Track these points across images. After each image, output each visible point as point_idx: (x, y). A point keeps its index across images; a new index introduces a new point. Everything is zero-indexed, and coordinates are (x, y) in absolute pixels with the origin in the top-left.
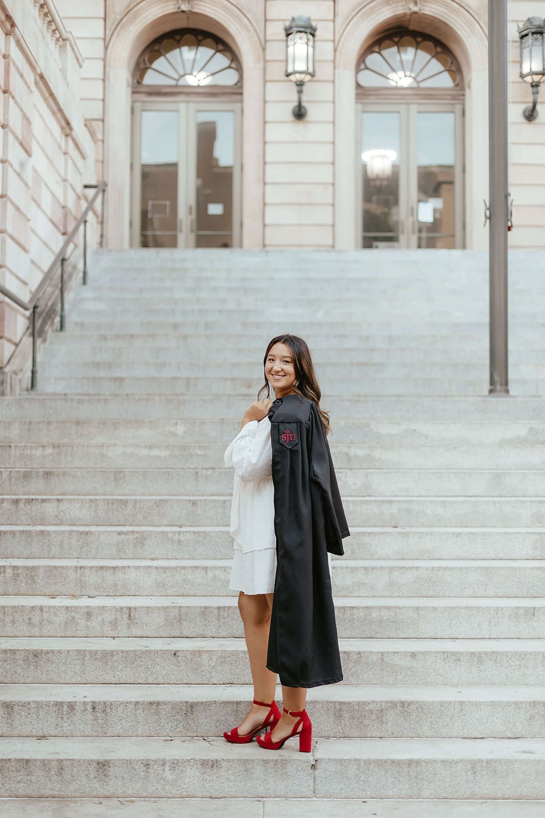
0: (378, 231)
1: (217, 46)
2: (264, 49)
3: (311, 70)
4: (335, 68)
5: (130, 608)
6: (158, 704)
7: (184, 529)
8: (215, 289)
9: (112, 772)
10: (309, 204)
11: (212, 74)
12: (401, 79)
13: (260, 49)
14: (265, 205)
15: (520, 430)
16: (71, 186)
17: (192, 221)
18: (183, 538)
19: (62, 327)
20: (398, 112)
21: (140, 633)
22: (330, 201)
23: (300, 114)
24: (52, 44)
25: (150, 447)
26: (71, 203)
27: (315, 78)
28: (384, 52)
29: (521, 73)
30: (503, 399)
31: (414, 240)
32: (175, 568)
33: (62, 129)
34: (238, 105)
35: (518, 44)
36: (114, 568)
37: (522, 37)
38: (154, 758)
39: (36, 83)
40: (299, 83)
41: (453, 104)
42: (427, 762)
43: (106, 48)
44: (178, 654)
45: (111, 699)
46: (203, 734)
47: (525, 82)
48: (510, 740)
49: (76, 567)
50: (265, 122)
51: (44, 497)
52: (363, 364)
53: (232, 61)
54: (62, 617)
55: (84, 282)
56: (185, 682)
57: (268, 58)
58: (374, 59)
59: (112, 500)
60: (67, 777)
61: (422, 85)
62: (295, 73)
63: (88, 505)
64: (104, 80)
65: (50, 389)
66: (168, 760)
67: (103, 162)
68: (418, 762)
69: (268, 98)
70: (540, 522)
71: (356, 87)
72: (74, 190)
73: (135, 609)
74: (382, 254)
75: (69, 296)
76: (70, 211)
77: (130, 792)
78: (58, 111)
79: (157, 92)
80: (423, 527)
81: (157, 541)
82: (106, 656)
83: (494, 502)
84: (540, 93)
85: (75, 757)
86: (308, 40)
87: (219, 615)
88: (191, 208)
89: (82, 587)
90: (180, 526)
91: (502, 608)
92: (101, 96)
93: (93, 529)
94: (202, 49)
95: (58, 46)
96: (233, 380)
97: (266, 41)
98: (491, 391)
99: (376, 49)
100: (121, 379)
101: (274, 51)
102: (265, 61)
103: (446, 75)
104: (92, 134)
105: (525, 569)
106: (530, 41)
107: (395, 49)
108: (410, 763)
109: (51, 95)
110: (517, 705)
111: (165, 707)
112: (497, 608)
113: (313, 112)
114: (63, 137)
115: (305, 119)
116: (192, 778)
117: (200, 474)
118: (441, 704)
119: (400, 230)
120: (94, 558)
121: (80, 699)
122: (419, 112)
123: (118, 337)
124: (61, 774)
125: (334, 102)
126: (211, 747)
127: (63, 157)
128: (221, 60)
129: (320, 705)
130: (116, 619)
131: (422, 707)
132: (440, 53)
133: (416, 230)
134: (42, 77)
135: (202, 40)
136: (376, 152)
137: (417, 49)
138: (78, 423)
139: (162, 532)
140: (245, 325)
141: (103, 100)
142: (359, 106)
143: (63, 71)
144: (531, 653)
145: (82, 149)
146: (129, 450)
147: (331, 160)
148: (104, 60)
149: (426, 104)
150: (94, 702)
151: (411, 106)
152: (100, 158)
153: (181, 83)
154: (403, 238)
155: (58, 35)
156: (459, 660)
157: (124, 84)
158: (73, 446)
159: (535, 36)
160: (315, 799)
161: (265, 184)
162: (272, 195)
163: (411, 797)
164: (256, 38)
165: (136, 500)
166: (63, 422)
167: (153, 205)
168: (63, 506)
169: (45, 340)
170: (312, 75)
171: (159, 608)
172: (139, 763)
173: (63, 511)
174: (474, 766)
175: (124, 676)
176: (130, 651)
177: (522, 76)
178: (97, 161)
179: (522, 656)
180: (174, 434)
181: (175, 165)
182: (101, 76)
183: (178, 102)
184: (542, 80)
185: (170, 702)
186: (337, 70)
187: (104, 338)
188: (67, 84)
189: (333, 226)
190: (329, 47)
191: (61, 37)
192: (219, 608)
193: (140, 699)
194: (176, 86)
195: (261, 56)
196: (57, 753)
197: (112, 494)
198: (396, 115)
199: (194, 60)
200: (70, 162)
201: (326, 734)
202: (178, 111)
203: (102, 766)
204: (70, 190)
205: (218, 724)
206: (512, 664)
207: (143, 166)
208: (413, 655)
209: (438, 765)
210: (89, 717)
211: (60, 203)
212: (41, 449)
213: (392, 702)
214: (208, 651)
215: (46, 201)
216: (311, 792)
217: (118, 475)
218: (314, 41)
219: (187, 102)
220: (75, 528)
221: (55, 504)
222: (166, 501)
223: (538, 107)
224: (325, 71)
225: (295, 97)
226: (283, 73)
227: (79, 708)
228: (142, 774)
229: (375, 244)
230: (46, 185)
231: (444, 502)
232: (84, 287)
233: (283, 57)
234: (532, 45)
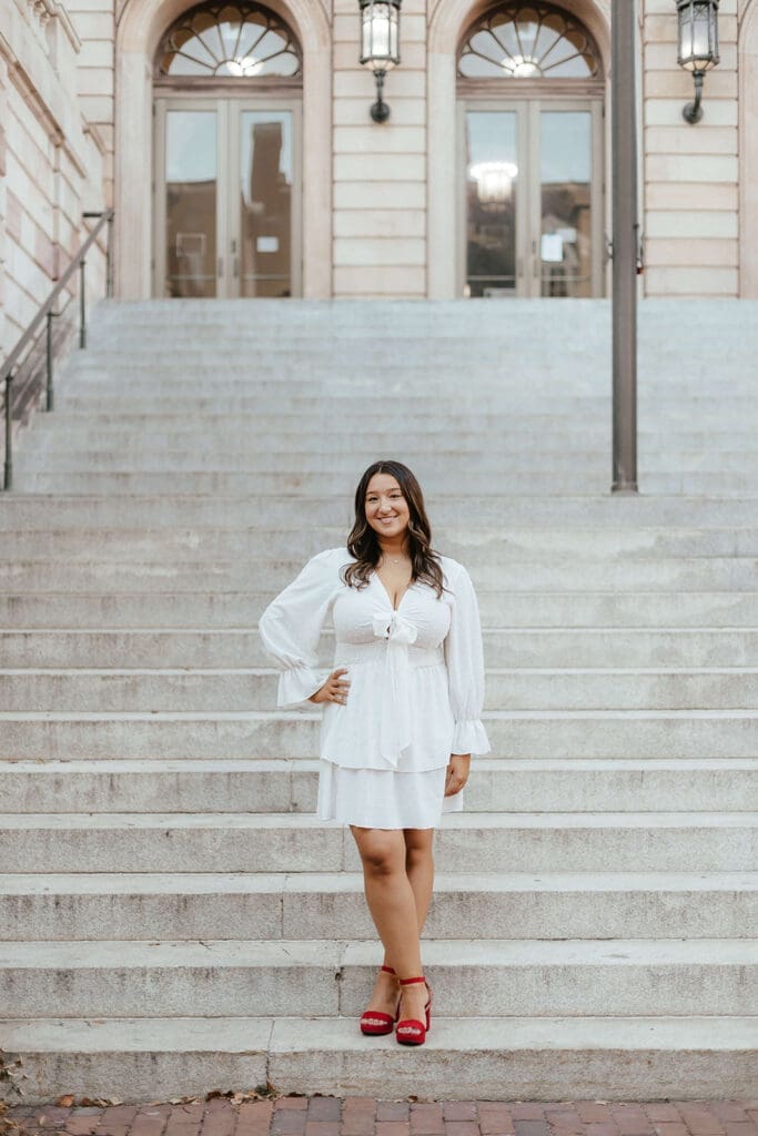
0: (490, 273)
1: (268, 21)
2: (331, 26)
3: (394, 55)
4: (427, 51)
5: (112, 775)
6: (141, 897)
7: (192, 672)
8: (259, 354)
9: (77, 984)
10: (393, 238)
11: (264, 60)
12: (521, 67)
13: (326, 25)
14: (333, 238)
15: (646, 540)
16: (65, 215)
17: (236, 262)
18: (187, 684)
19: (49, 405)
20: (514, 112)
21: (125, 807)
22: (422, 233)
23: (380, 114)
24: (35, 22)
25: (152, 565)
26: (64, 236)
27: (400, 66)
28: (496, 30)
29: (679, 58)
30: (627, 499)
31: (536, 285)
32: (174, 723)
33: (51, 137)
34: (297, 103)
35: (676, 18)
36: (94, 723)
37: (681, 9)
38: (130, 967)
39: (10, 75)
40: (378, 72)
41: (589, 100)
42: (486, 969)
43: (117, 25)
44: (171, 833)
45: (79, 891)
46: (200, 937)
47: (685, 69)
48: (600, 942)
49: (44, 723)
50: (333, 127)
51: (8, 631)
52: (451, 453)
53: (289, 42)
54: (22, 787)
55: (82, 344)
56: (181, 870)
57: (337, 38)
58: (481, 40)
59: (96, 634)
60: (17, 991)
61: (548, 74)
62: (373, 58)
63: (64, 642)
64: (114, 70)
65: (30, 489)
66: (151, 969)
67: (113, 181)
68: (474, 970)
69: (336, 94)
70: (663, 661)
71: (457, 77)
72: (69, 220)
73: (119, 775)
74: (496, 306)
75: (59, 365)
76: (63, 248)
77: (100, 1010)
78: (44, 113)
79: (187, 85)
80: (508, 667)
81: (154, 689)
82: (77, 837)
83: (603, 635)
84: (705, 85)
85: (28, 966)
86: (390, 13)
87: (229, 783)
88: (234, 243)
89: (52, 748)
90: (187, 669)
91: (600, 773)
92: (110, 92)
93: (69, 672)
94: (248, 26)
95: (44, 25)
96: (276, 475)
97: (334, 15)
98: (614, 489)
99: (485, 25)
100: (126, 475)
101: (345, 29)
102: (333, 43)
103: (581, 60)
104: (99, 143)
105: (635, 721)
106: (692, 15)
107: (511, 25)
108: (464, 970)
109: (33, 91)
110: (610, 896)
111: (150, 902)
112: (594, 772)
113: (397, 112)
114: (53, 149)
115: (386, 123)
116: (181, 993)
117: (215, 600)
118: (511, 895)
119: (518, 272)
120: (71, 711)
121: (39, 891)
122: (543, 112)
123: (124, 418)
124: (10, 987)
125: (426, 99)
126: (209, 953)
127: (52, 176)
128: (275, 41)
129: (353, 898)
130: (93, 789)
131: (484, 899)
132: (571, 30)
133: (539, 272)
134: (18, 67)
135: (248, 14)
136: (490, 166)
137: (540, 25)
138: (56, 534)
139: (161, 676)
140: (296, 401)
141: (114, 97)
142: (462, 103)
143: (51, 58)
144: (633, 830)
145: (79, 163)
146: (123, 569)
147: (422, 178)
148: (114, 42)
149: (551, 100)
150: (57, 896)
151: (532, 103)
152: (110, 175)
153: (220, 72)
154: (520, 282)
155: (43, 9)
156: (539, 839)
157: (143, 74)
158: (49, 564)
159: (698, 7)
160: (340, 1017)
161: (333, 210)
162: (343, 225)
163: (465, 1015)
164: (320, 11)
165: (128, 635)
166: (37, 532)
167: (183, 240)
168: (32, 643)
169: (25, 423)
170: (397, 62)
171: (150, 775)
172: (112, 973)
173: (31, 649)
174: (547, 974)
175: (101, 863)
176: (109, 830)
177: (681, 62)
178: (105, 180)
179: (621, 833)
180: (185, 547)
181: (212, 183)
182: (110, 64)
183: (216, 99)
184: (708, 67)
185: (156, 895)
186: (430, 54)
187: (106, 420)
188: (57, 76)
189: (426, 267)
190: (420, 22)
191: (47, 11)
192: (229, 774)
193: (118, 892)
194: (214, 77)
195: (328, 35)
196: (6, 961)
197: (100, 627)
198: (512, 115)
199: (238, 41)
200: (63, 183)
201: (361, 935)
202: (216, 111)
203: (64, 976)
204: (62, 220)
205: (219, 923)
206: (608, 843)
207: (169, 185)
208: (480, 833)
209: (501, 973)
210: (52, 915)
211: (47, 237)
212: (6, 568)
213: (446, 893)
214: (211, 830)
215: (28, 235)
216: (336, 1009)
217: (107, 602)
218: (399, 15)
219: (229, 99)
220: (46, 672)
221: (22, 640)
222: (168, 635)
223: (703, 104)
224: (413, 57)
225: (373, 92)
226: (357, 59)
227: (38, 903)
228: (116, 986)
229: (487, 290)
230: (28, 213)
231: (536, 635)
232: (83, 352)
233: (357, 37)
234: (695, 20)
